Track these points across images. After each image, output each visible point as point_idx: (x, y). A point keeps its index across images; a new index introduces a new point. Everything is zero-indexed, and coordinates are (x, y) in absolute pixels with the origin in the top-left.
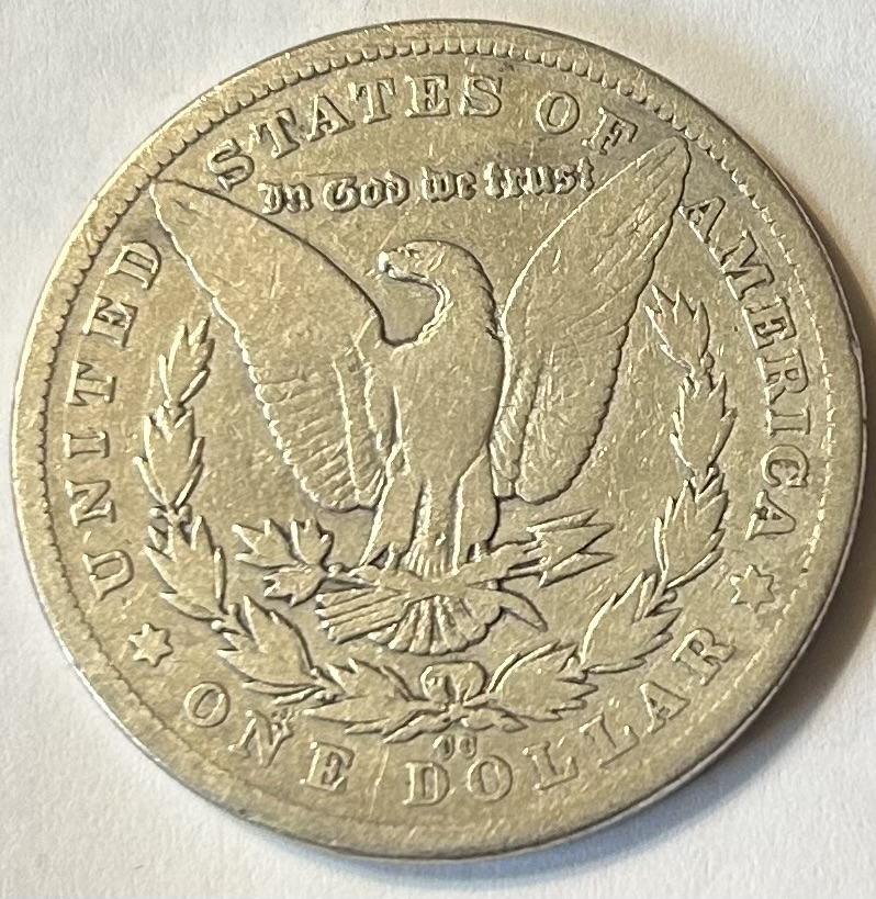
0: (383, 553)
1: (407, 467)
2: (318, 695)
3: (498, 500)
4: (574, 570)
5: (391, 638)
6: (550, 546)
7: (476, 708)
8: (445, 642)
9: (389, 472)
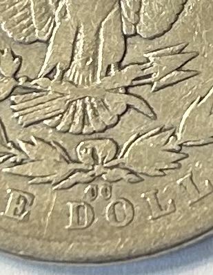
0: (53, 70)
1: (68, 15)
2: (12, 159)
3: (126, 37)
4: (174, 81)
5: (58, 123)
6: (158, 66)
7: (112, 168)
8: (92, 126)
9: (57, 19)
